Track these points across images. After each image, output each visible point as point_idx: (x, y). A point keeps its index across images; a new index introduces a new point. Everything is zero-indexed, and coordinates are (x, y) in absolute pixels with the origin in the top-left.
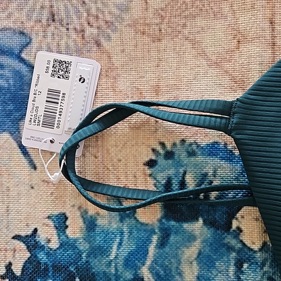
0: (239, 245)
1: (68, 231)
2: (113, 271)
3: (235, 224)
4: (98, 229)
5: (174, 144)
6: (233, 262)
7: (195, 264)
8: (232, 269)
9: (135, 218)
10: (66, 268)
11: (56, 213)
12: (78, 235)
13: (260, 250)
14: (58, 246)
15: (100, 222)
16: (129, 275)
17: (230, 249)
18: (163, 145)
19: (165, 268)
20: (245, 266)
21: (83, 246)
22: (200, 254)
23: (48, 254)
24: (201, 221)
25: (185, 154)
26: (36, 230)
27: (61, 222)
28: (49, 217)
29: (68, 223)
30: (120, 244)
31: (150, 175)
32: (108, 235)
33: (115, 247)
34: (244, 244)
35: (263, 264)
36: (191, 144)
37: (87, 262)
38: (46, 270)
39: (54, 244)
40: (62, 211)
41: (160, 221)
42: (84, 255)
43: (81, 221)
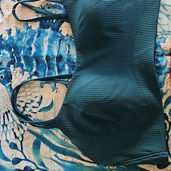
0: (61, 35)
1: (11, 34)
2: (23, 46)
3: (60, 29)
4: (20, 33)
5: (45, 5)
6: (58, 41)
7: (47, 42)
8: (58, 43)
9: (31, 29)
10: (9, 45)
11: (8, 29)
12: (14, 35)
13: (66, 36)
14: (8, 39)
15: (21, 31)
16: (28, 47)
17: (58, 37)
18: (41, 6)
19: (39, 44)
20: (62, 41)
21: (15, 38)
22: (49, 39)
23: (5, 42)
24: (50, 28)
25: (47, 8)
26: (2, 35)
27: (10, 31)
28: (6, 30)
29: (11, 32)
30: (26, 37)
31: (37, 15)
32: (23, 35)
33: (24, 38)
34: (62, 35)
35: (67, 40)
36: (49, 5)
37: (16, 43)
38: (4, 46)
39: (7, 39)
40: (10, 28)
41: (38, 29)
42: (15, 41)
43: (15, 31)
